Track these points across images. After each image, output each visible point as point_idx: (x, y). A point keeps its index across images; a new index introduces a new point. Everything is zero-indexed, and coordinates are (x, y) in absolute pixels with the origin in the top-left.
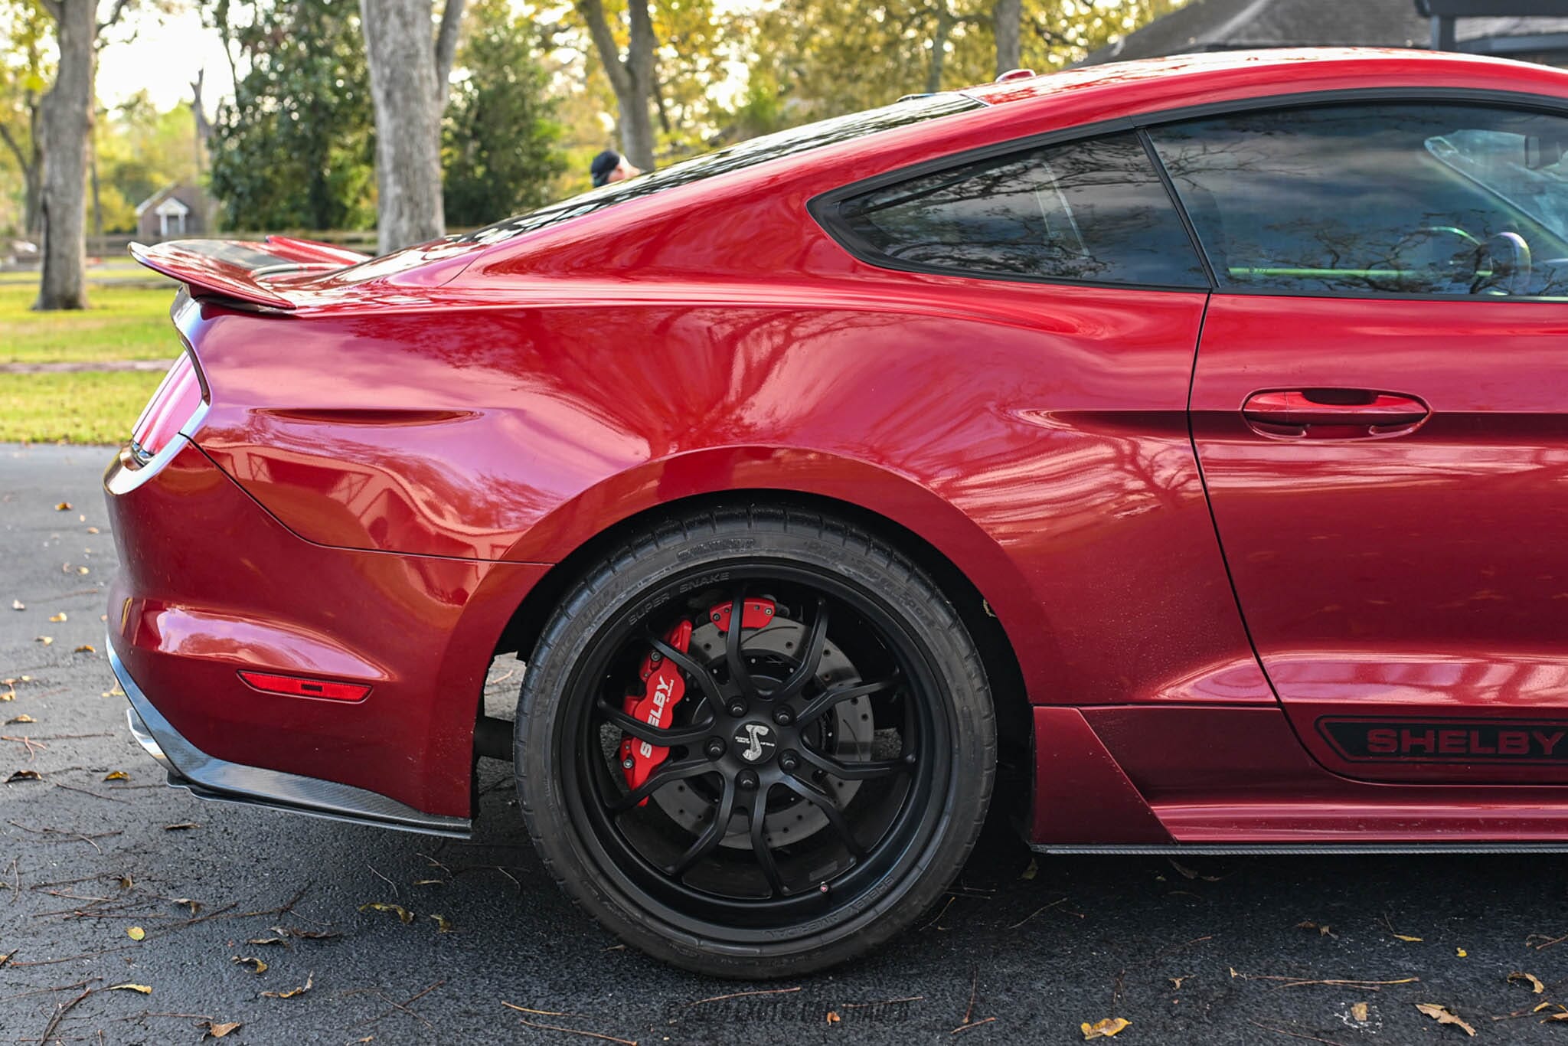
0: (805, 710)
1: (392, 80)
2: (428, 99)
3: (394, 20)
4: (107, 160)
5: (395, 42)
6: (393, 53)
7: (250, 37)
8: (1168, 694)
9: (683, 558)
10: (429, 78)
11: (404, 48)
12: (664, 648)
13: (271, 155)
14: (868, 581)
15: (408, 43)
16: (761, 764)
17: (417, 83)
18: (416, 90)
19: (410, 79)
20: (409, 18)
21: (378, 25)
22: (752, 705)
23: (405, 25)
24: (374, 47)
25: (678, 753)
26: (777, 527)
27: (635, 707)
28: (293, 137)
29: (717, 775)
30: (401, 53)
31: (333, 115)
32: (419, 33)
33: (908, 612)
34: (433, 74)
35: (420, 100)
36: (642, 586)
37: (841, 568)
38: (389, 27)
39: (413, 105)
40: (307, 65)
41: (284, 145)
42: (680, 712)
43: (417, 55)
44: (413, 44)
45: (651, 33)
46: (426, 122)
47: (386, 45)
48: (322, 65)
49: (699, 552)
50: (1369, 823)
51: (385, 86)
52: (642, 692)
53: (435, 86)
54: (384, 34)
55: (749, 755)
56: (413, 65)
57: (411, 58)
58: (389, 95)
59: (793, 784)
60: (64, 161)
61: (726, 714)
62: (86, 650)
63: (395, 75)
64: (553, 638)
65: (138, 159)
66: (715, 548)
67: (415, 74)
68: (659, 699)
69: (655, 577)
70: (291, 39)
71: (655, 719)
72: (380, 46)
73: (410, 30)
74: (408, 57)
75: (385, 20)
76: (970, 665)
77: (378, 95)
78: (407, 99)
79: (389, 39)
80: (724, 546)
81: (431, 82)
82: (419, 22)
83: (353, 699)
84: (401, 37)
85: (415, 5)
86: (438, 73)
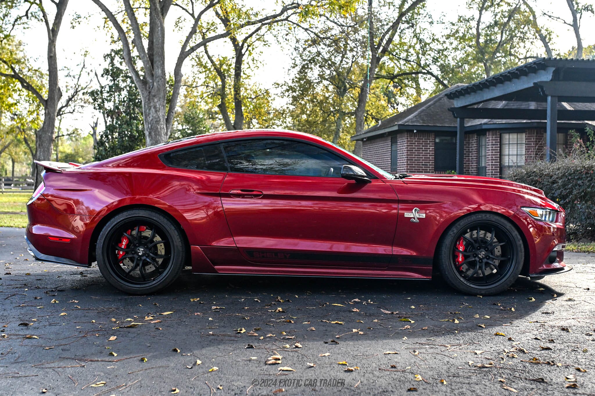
0: (150, 245)
1: (151, 129)
2: (163, 135)
3: (153, 110)
4: (62, 152)
6: (152, 120)
7: (110, 113)
8: (214, 244)
9: (127, 216)
10: (163, 128)
11: (156, 118)
12: (125, 234)
13: (115, 151)
14: (160, 221)
16: (142, 255)
17: (159, 130)
18: (159, 132)
19: (157, 128)
20: (158, 109)
21: (147, 111)
22: (141, 245)
23: (156, 111)
24: (146, 118)
25: (127, 253)
26: (144, 211)
27: (120, 245)
28: (123, 146)
29: (134, 257)
30: (155, 120)
31: (136, 139)
32: (161, 114)
33: (166, 227)
34: (165, 127)
35: (160, 135)
36: (119, 221)
37: (154, 218)
38: (151, 112)
40: (129, 123)
41: (119, 148)
42: (128, 246)
43: (160, 121)
44: (159, 117)
45: (242, 115)
48: (134, 123)
49: (129, 215)
50: (256, 271)
51: (149, 131)
52: (121, 242)
53: (165, 131)
55: (140, 254)
56: (158, 124)
57: (158, 122)
58: (150, 133)
59: (148, 260)
60: (44, 151)
61: (136, 246)
62: (27, 260)
63: (152, 127)
64: (103, 230)
65: (73, 152)
66: (132, 214)
67: (159, 127)
68: (124, 243)
69: (121, 219)
70: (124, 114)
71: (123, 247)
73: (158, 113)
75: (150, 110)
76: (178, 237)
77: (147, 133)
78: (156, 135)
79: (151, 116)
80: (134, 214)
82: (161, 110)
83: (68, 241)
84: (155, 115)
85: (160, 105)
86: (167, 127)
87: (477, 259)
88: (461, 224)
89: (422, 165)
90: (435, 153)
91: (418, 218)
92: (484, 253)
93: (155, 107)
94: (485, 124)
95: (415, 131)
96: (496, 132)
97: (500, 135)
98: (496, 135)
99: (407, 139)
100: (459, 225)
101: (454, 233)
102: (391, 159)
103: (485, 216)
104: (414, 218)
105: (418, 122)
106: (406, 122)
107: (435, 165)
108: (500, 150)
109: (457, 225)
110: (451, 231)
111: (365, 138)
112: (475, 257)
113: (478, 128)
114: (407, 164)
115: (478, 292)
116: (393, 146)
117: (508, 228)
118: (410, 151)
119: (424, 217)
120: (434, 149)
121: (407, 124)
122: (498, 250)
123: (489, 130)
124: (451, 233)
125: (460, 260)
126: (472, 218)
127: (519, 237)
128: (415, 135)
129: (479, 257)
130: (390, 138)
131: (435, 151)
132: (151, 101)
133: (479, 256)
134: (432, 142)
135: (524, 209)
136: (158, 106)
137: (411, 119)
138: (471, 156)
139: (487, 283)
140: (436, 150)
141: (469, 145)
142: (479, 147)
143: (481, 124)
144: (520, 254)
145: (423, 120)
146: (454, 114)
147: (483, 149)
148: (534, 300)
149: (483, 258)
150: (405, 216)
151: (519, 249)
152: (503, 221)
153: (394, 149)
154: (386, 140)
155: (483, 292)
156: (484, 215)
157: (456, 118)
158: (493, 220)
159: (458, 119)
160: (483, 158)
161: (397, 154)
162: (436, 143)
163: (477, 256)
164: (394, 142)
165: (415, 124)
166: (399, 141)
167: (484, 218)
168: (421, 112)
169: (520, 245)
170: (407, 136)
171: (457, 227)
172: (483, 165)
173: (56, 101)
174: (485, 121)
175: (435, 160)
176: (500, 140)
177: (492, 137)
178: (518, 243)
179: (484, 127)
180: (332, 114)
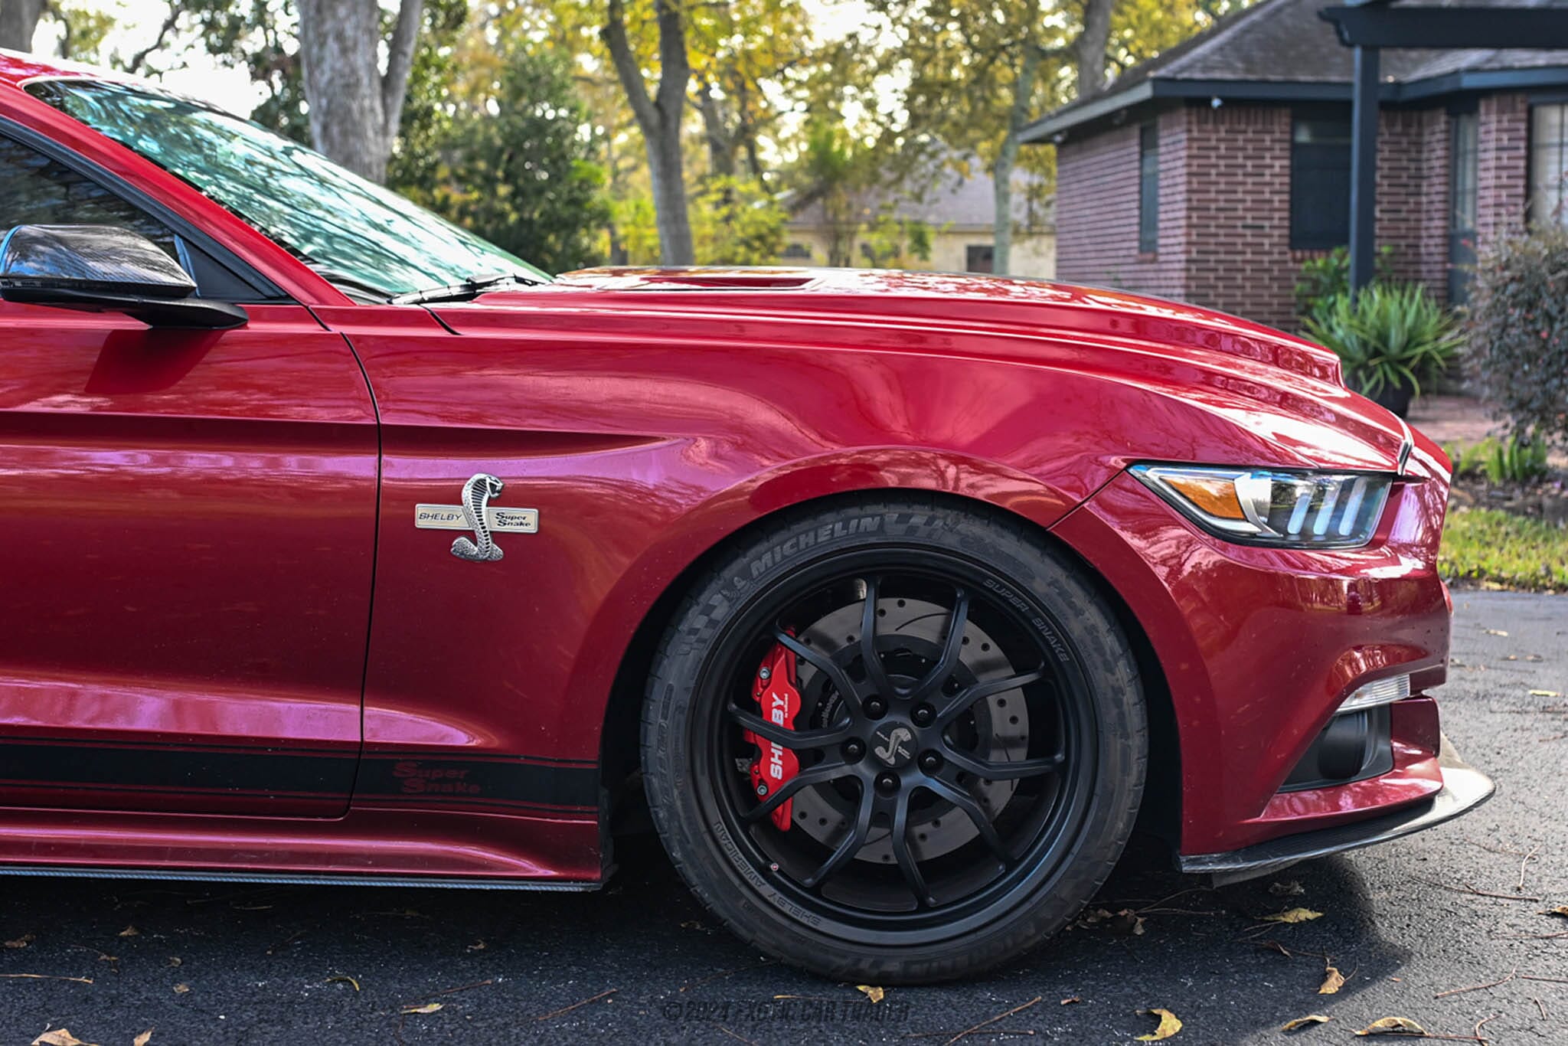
1: (328, 113)
2: (370, 134)
3: (332, 46)
5: (333, 69)
6: (331, 81)
10: (372, 110)
11: (342, 76)
15: (347, 70)
17: (356, 115)
18: (354, 123)
19: (349, 111)
20: (350, 43)
21: (315, 50)
23: (344, 51)
24: (311, 74)
30: (339, 82)
34: (378, 105)
35: (361, 136)
38: (327, 54)
39: (352, 140)
43: (358, 83)
44: (354, 71)
46: (367, 159)
47: (322, 73)
51: (321, 118)
53: (381, 119)
54: (321, 60)
56: (353, 97)
57: (351, 88)
58: (325, 128)
63: (333, 106)
67: (355, 106)
72: (317, 73)
73: (351, 57)
74: (347, 86)
75: (322, 45)
78: (345, 134)
79: (326, 66)
81: (375, 116)
82: (360, 48)
84: (339, 65)
85: (357, 27)
86: (385, 106)
87: (863, 770)
88: (756, 568)
89: (1245, 227)
90: (1292, 184)
91: (497, 537)
92: (905, 735)
93: (340, 37)
94: (1473, 70)
95: (1216, 103)
96: (1514, 100)
97: (1530, 111)
98: (1514, 110)
99: (1189, 131)
100: (745, 574)
101: (712, 623)
102: (1140, 208)
103: (904, 518)
104: (471, 535)
105: (1229, 66)
106: (1183, 69)
107: (1291, 228)
108: (1529, 169)
109: (731, 572)
110: (694, 610)
111: (1059, 132)
112: (853, 759)
113: (1446, 87)
114: (1189, 226)
115: (864, 965)
116: (1147, 161)
117: (1039, 587)
118: (1198, 175)
119: (532, 528)
120: (1291, 167)
121: (1185, 75)
122: (1008, 711)
123: (1486, 93)
124: (695, 619)
125: (776, 771)
126: (824, 536)
127: (1110, 642)
128: (1218, 115)
129: (877, 762)
130: (1135, 131)
131: (1292, 176)
132: (327, 14)
133: (879, 751)
134: (1280, 141)
135: (1153, 474)
136: (349, 32)
137: (1204, 58)
138: (1428, 194)
139: (924, 907)
140: (1296, 171)
141: (1419, 152)
142: (1456, 157)
143: (1456, 73)
144: (1114, 745)
145: (1248, 60)
146: (1339, 33)
147: (1470, 165)
148: (1170, 1024)
149: (903, 766)
150: (420, 523)
151: (1109, 716)
152: (1010, 545)
153: (1148, 170)
154: (1126, 138)
155: (893, 966)
156: (892, 514)
157: (1350, 45)
158: (950, 541)
159: (1357, 53)
160: (1469, 198)
161: (1158, 188)
162: (1295, 148)
163: (864, 751)
164: (1148, 143)
165: (1217, 75)
166: (1165, 140)
167: (896, 532)
168: (1245, 31)
169: (1118, 691)
170: (1189, 123)
171: (730, 586)
172: (1469, 225)
173: (28, 23)
174: (1473, 57)
175: (1291, 210)
176: (1530, 130)
177: (1499, 121)
178: (1101, 679)
179: (1469, 82)
180: (1005, 58)
